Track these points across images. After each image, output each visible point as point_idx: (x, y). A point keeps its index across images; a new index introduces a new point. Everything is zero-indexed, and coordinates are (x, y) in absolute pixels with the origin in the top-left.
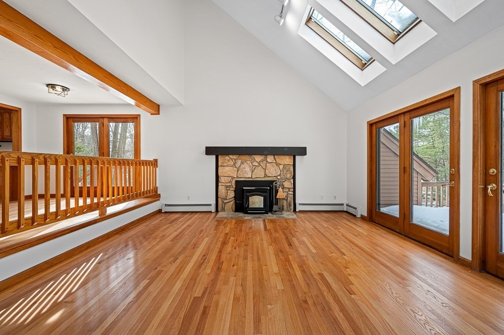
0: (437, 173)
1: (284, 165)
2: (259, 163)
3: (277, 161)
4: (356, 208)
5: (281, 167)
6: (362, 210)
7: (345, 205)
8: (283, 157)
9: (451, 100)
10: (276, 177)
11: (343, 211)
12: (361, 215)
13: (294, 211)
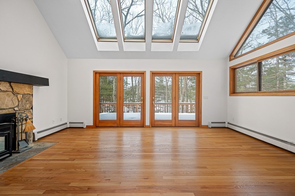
1: (24, 95)
3: (15, 90)
4: (82, 123)
5: (20, 97)
7: (68, 123)
8: (21, 85)
9: (142, 74)
10: (13, 108)
11: (67, 128)
12: (87, 126)
13: (34, 141)
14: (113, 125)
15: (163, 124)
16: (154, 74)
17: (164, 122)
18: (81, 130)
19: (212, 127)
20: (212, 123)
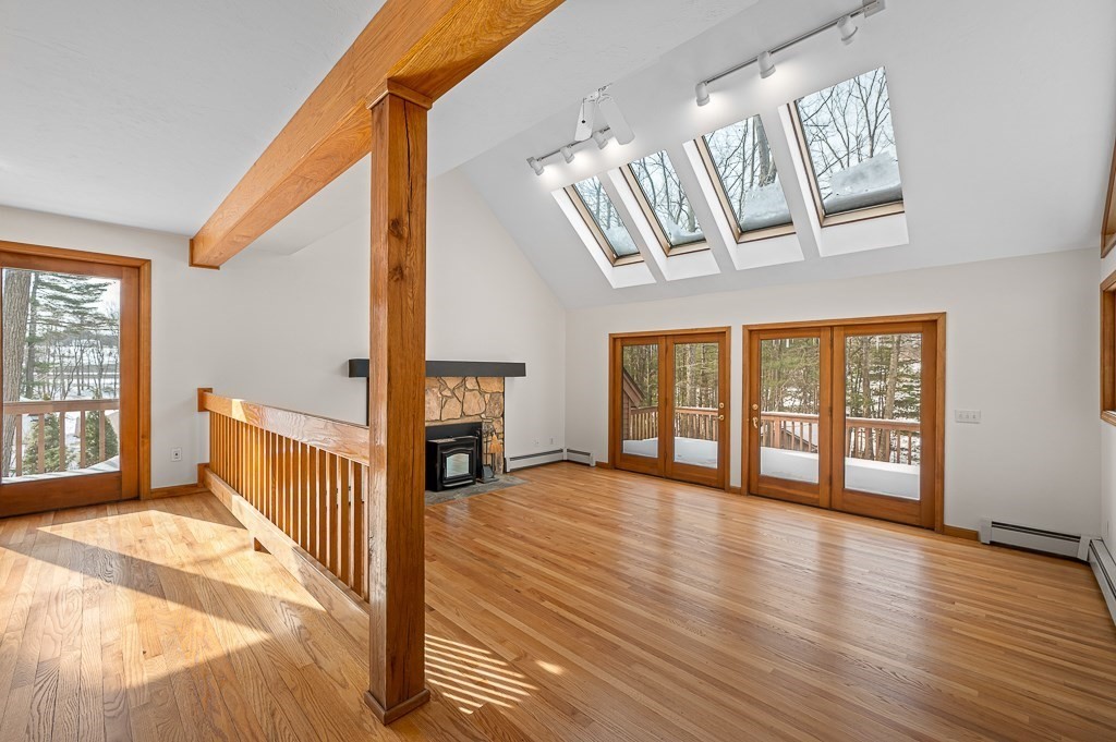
0: (643, 397)
1: (492, 394)
2: (453, 392)
3: (481, 387)
4: (588, 454)
5: (487, 396)
6: (602, 454)
7: (565, 451)
8: (488, 379)
9: (720, 336)
10: (479, 415)
11: (563, 461)
12: (597, 463)
13: (505, 472)
14: (650, 471)
15: (785, 493)
16: (754, 334)
17: (788, 487)
18: (585, 468)
19: (993, 544)
20: (995, 524)
